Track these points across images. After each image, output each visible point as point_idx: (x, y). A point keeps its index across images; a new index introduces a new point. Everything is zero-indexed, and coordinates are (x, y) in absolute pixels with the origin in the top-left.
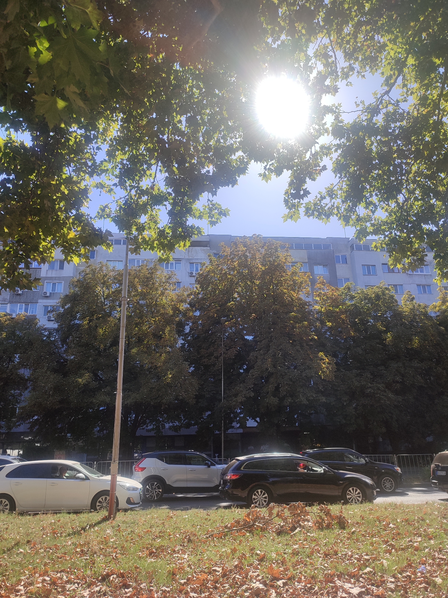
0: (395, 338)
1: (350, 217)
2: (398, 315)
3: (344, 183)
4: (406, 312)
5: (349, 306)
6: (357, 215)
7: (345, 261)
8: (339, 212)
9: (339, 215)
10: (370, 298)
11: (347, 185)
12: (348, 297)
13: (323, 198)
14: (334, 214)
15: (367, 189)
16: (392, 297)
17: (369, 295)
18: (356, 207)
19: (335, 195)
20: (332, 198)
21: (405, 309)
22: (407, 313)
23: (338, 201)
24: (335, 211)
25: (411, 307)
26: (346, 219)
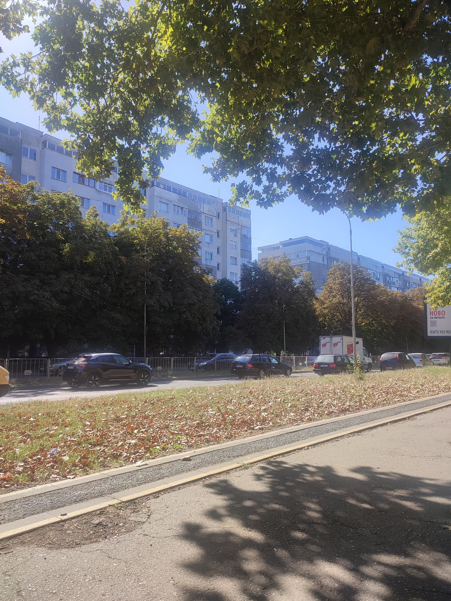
0: (72, 250)
1: (45, 101)
2: (79, 228)
3: (45, 58)
4: (88, 226)
5: (29, 207)
6: (53, 102)
7: (34, 156)
8: (33, 90)
9: (32, 94)
10: (55, 203)
11: (48, 62)
12: (30, 197)
13: (15, 64)
14: (27, 90)
15: (69, 77)
16: (77, 208)
17: (54, 200)
18: (54, 91)
19: (32, 67)
20: (27, 70)
21: (88, 224)
22: (88, 228)
23: (34, 77)
24: (28, 87)
25: (93, 222)
26: (40, 102)
